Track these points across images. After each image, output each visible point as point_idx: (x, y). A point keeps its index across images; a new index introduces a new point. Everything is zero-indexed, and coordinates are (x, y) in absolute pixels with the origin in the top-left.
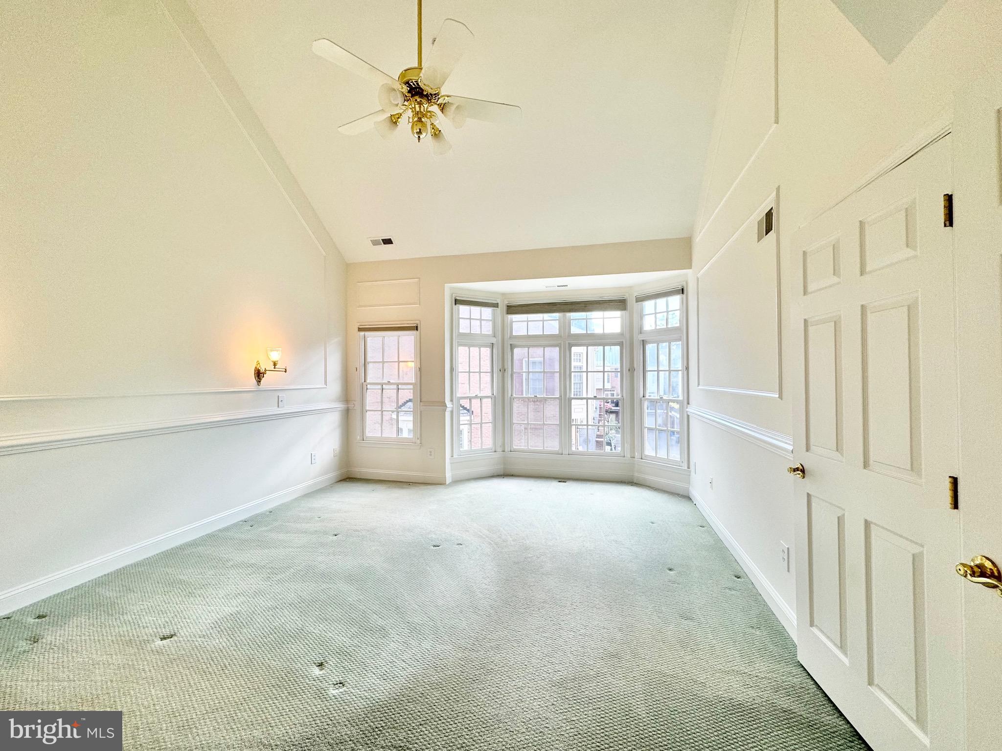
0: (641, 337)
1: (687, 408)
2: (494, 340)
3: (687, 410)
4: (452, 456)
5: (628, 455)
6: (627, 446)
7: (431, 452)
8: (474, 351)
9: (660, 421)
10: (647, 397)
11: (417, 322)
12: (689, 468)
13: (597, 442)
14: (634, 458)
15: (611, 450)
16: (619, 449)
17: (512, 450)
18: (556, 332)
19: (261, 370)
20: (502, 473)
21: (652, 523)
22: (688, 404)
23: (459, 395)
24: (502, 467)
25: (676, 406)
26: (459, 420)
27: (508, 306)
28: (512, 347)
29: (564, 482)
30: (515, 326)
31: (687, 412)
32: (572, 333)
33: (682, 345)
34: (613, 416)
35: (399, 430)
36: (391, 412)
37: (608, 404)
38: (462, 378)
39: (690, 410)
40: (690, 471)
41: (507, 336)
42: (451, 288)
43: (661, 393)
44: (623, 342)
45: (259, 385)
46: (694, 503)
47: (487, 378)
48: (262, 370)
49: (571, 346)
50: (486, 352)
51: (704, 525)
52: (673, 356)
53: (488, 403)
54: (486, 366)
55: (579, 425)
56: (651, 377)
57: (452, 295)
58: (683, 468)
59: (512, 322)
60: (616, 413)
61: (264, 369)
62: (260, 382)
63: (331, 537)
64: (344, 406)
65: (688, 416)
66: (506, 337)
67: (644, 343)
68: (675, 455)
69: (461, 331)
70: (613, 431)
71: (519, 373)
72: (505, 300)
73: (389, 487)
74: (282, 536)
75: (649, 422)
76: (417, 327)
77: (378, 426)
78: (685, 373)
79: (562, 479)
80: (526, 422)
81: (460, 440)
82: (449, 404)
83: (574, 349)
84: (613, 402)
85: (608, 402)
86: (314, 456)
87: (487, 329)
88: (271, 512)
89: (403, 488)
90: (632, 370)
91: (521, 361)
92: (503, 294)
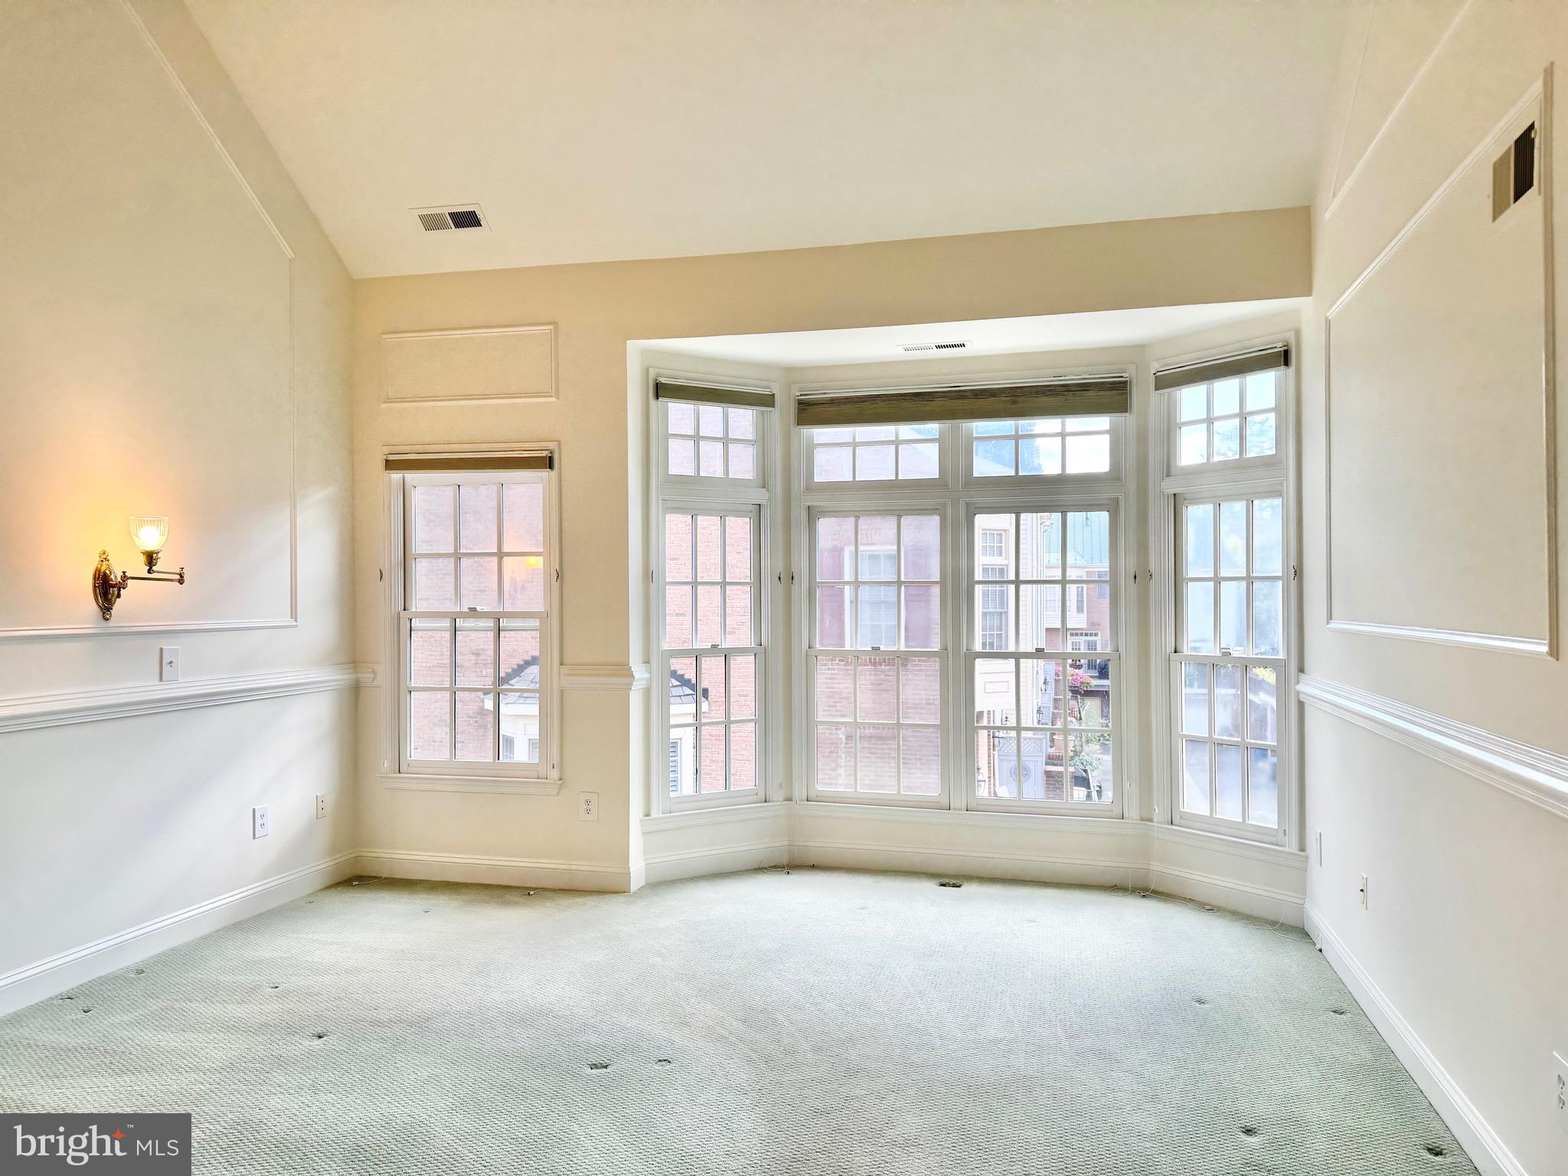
0: (1170, 487)
1: (1298, 683)
2: (761, 496)
3: (1299, 687)
4: (648, 815)
5: (1133, 812)
6: (1132, 789)
7: (588, 802)
8: (708, 524)
9: (1224, 718)
10: (1186, 650)
11: (552, 445)
12: (1302, 849)
13: (1048, 774)
14: (1151, 820)
15: (1089, 796)
16: (1108, 795)
17: (812, 795)
18: (931, 471)
19: (112, 577)
20: (785, 860)
21: (1200, 1002)
22: (1301, 670)
23: (665, 646)
24: (786, 843)
25: (1268, 676)
26: (665, 714)
27: (801, 403)
28: (812, 515)
29: (954, 886)
30: (821, 458)
31: (1298, 693)
32: (976, 474)
33: (1285, 507)
34: (1092, 705)
35: (500, 743)
36: (480, 694)
37: (1080, 672)
38: (676, 598)
39: (1308, 687)
40: (1307, 857)
41: (798, 485)
42: (645, 353)
43: (1229, 639)
44: (1117, 500)
45: (107, 619)
46: (1318, 946)
47: (741, 599)
48: (116, 576)
49: (972, 512)
50: (740, 528)
51: (1345, 1006)
52: (1258, 541)
53: (744, 669)
54: (741, 566)
55: (999, 728)
56: (1197, 597)
57: (648, 369)
58: (1287, 849)
59: (811, 448)
60: (1103, 695)
61: (119, 575)
62: (109, 609)
63: (307, 1043)
64: (348, 676)
65: (1301, 705)
66: (795, 486)
67: (1177, 503)
68: (1265, 813)
69: (673, 470)
70: (1095, 747)
71: (831, 586)
72: (793, 386)
73: (471, 901)
74: (168, 1040)
75: (1192, 721)
76: (551, 459)
77: (443, 733)
78: (1293, 584)
79: (951, 879)
80: (850, 720)
81: (671, 768)
82: (639, 671)
83: (982, 521)
84: (1091, 665)
85: (1080, 667)
86: (262, 816)
87: (744, 465)
88: (143, 972)
89: (507, 903)
90: (1142, 576)
91: (837, 552)
92: (789, 370)
